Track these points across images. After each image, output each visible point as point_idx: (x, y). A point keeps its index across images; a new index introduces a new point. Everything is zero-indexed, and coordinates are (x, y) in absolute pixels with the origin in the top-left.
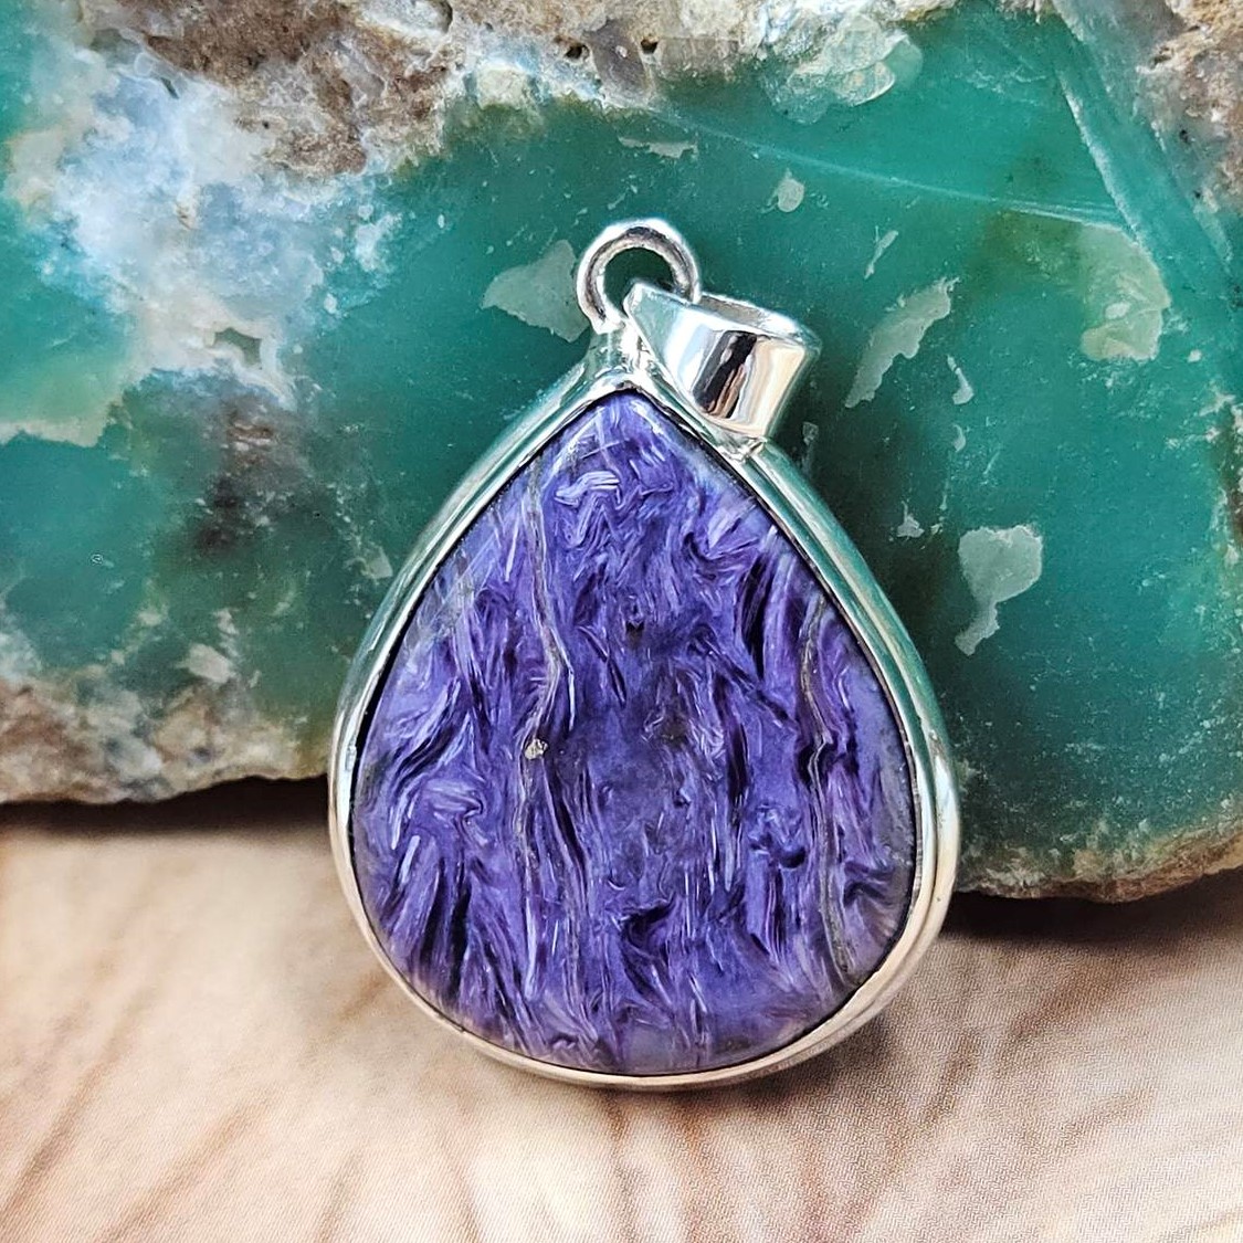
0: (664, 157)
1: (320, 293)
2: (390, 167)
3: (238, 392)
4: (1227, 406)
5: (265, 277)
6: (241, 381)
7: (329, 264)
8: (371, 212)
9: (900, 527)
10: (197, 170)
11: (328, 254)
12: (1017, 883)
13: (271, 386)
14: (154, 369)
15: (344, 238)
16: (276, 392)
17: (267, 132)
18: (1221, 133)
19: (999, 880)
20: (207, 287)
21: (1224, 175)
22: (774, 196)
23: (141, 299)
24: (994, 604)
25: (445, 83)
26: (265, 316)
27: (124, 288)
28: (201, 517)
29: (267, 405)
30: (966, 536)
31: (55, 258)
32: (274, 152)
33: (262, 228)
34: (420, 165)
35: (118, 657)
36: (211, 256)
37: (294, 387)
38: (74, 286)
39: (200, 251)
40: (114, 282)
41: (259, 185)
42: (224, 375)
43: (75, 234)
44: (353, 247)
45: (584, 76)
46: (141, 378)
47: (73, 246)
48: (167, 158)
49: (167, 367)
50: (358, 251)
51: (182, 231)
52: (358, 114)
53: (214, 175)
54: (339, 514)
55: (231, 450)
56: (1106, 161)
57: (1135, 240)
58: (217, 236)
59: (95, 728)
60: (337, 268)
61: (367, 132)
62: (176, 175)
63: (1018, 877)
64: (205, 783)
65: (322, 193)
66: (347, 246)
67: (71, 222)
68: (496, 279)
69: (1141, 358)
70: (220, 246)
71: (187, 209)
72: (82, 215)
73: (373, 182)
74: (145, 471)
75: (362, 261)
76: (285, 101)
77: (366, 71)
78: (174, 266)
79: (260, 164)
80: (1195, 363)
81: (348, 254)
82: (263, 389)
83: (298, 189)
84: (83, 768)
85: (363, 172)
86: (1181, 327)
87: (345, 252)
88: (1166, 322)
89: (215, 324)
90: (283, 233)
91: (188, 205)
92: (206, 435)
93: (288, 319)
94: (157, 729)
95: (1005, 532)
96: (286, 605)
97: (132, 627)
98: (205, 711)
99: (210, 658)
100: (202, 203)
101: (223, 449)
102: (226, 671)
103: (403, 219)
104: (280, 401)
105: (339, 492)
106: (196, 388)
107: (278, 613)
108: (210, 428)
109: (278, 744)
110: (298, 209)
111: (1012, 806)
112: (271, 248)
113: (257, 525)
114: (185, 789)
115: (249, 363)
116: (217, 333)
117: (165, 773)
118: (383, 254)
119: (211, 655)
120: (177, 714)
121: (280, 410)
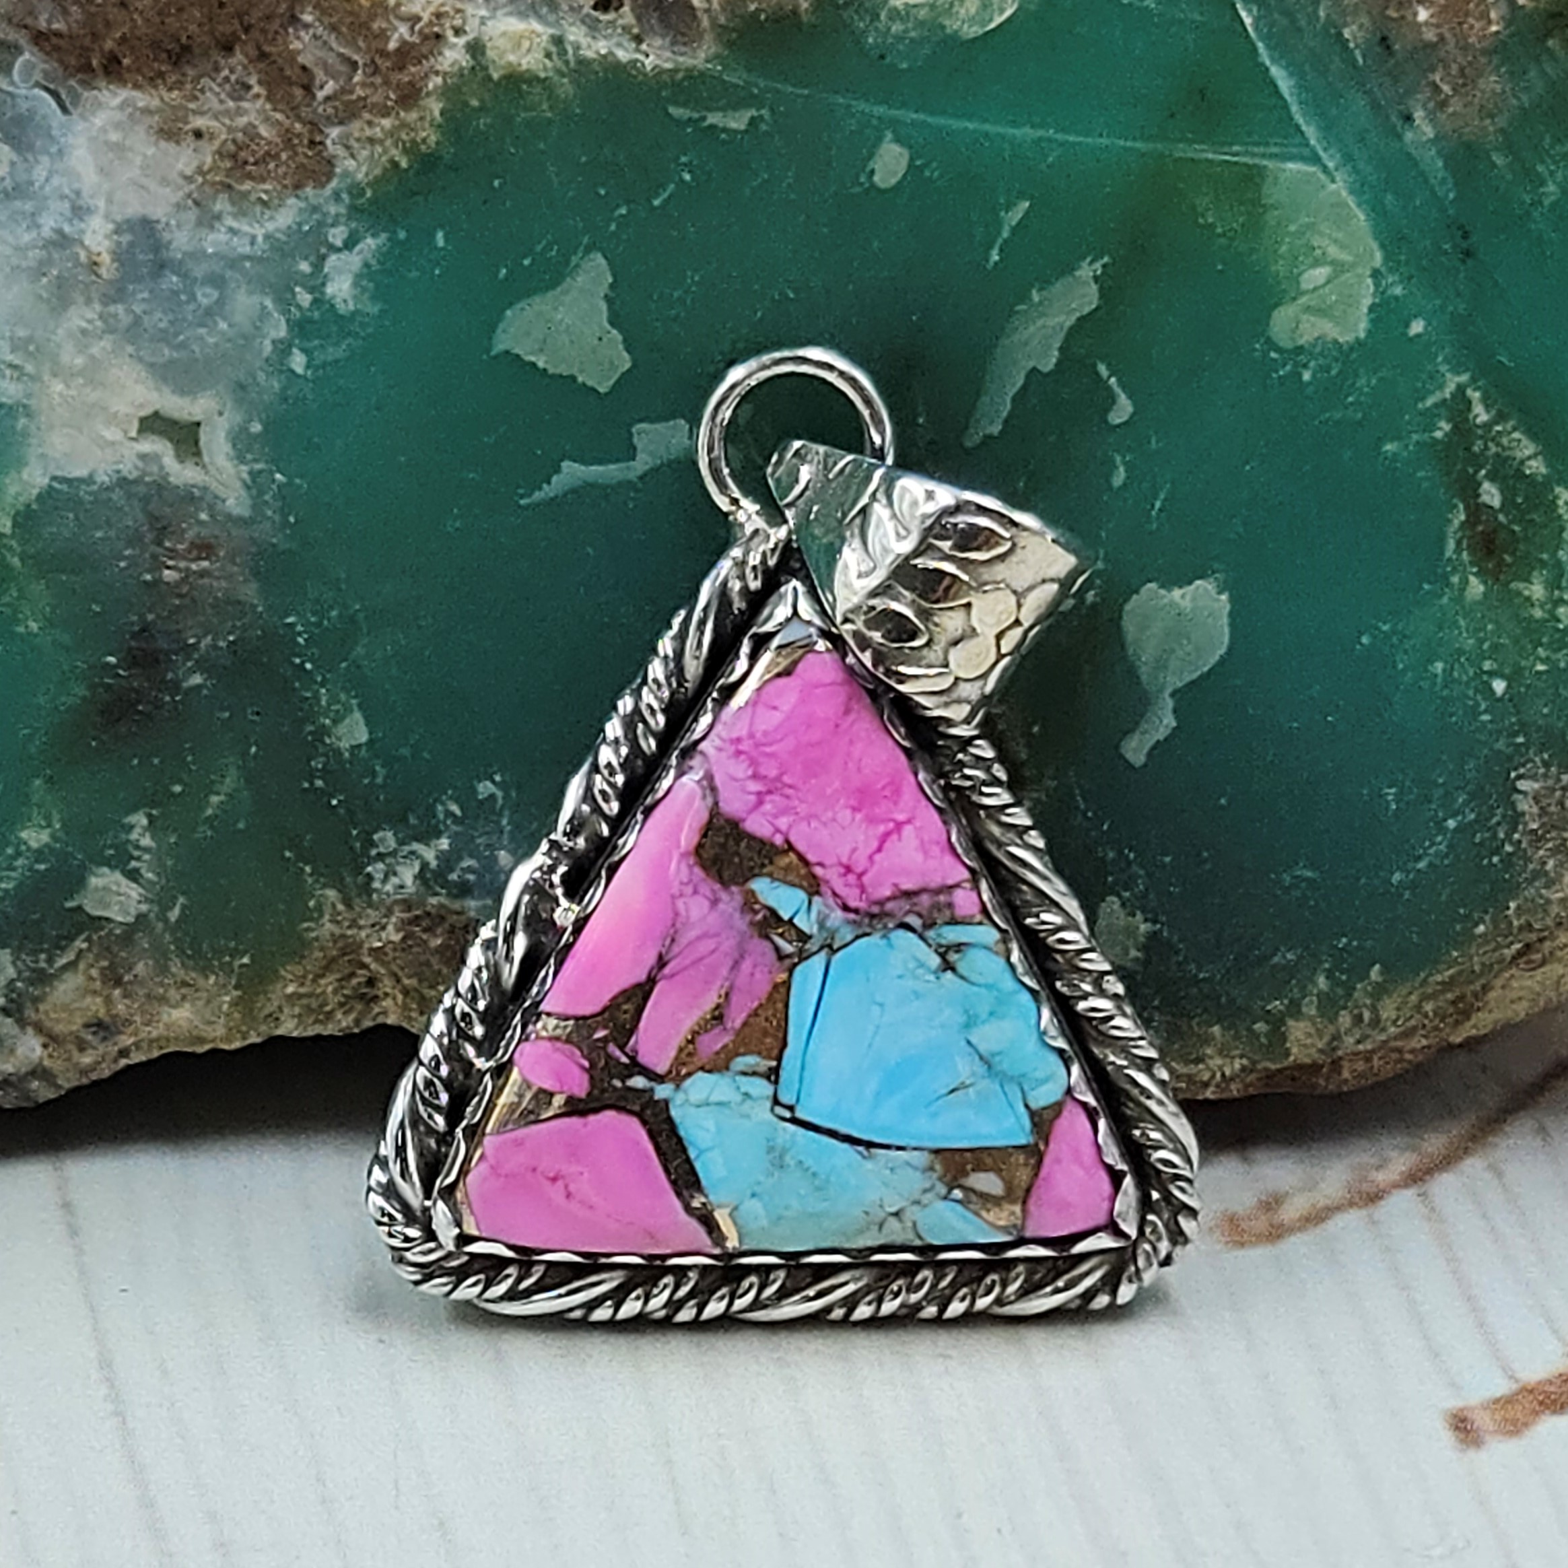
0: (724, 130)
1: (283, 349)
2: (367, 174)
3: (171, 496)
4: (1461, 389)
5: (208, 334)
6: (174, 481)
7: (292, 310)
8: (345, 236)
10: (110, 201)
11: (289, 296)
13: (214, 485)
14: (54, 478)
15: (312, 274)
16: (221, 492)
17: (200, 143)
18: (1430, 35)
20: (131, 355)
21: (1436, 89)
22: (868, 169)
23: (40, 381)
24: (1169, 690)
25: (440, 53)
26: (210, 386)
27: (15, 367)
28: (107, 680)
29: (210, 511)
30: (1131, 601)
32: (210, 171)
33: (199, 271)
34: (410, 167)
36: (135, 314)
37: (249, 482)
39: (120, 309)
40: (3, 361)
41: (192, 215)
42: (151, 474)
44: (324, 284)
45: (619, 31)
46: (35, 492)
48: (67, 191)
50: (329, 290)
51: (95, 284)
52: (320, 110)
53: (134, 207)
54: (298, 661)
55: (157, 584)
56: (1292, 83)
57: (1333, 181)
58: (139, 287)
60: (305, 314)
61: (335, 132)
62: (79, 211)
63: (1214, 1067)
64: (105, 1071)
65: (277, 217)
66: (316, 284)
68: (509, 313)
69: (1345, 338)
70: (144, 300)
71: (99, 254)
73: (345, 196)
74: (34, 626)
75: (337, 301)
76: (221, 102)
77: (331, 49)
78: (84, 332)
79: (193, 186)
80: (1418, 336)
81: (317, 295)
82: (205, 489)
83: (244, 214)
85: (334, 183)
86: (1398, 291)
87: (311, 290)
88: (1377, 285)
89: (141, 406)
90: (229, 274)
91: (99, 249)
92: (122, 564)
93: (242, 387)
94: (36, 1000)
95: (1181, 592)
96: (222, 798)
97: (10, 851)
98: (103, 969)
99: (114, 888)
100: (119, 244)
101: (145, 582)
102: (134, 903)
103: (389, 239)
104: (228, 503)
105: (299, 628)
106: (114, 497)
107: (209, 812)
108: (127, 553)
109: (208, 1002)
110: (247, 240)
111: (1200, 970)
112: (216, 294)
113: (185, 685)
114: (76, 1083)
115: (180, 458)
116: (142, 420)
117: (46, 1063)
118: (364, 290)
119: (119, 885)
120: (65, 977)
121: (229, 516)
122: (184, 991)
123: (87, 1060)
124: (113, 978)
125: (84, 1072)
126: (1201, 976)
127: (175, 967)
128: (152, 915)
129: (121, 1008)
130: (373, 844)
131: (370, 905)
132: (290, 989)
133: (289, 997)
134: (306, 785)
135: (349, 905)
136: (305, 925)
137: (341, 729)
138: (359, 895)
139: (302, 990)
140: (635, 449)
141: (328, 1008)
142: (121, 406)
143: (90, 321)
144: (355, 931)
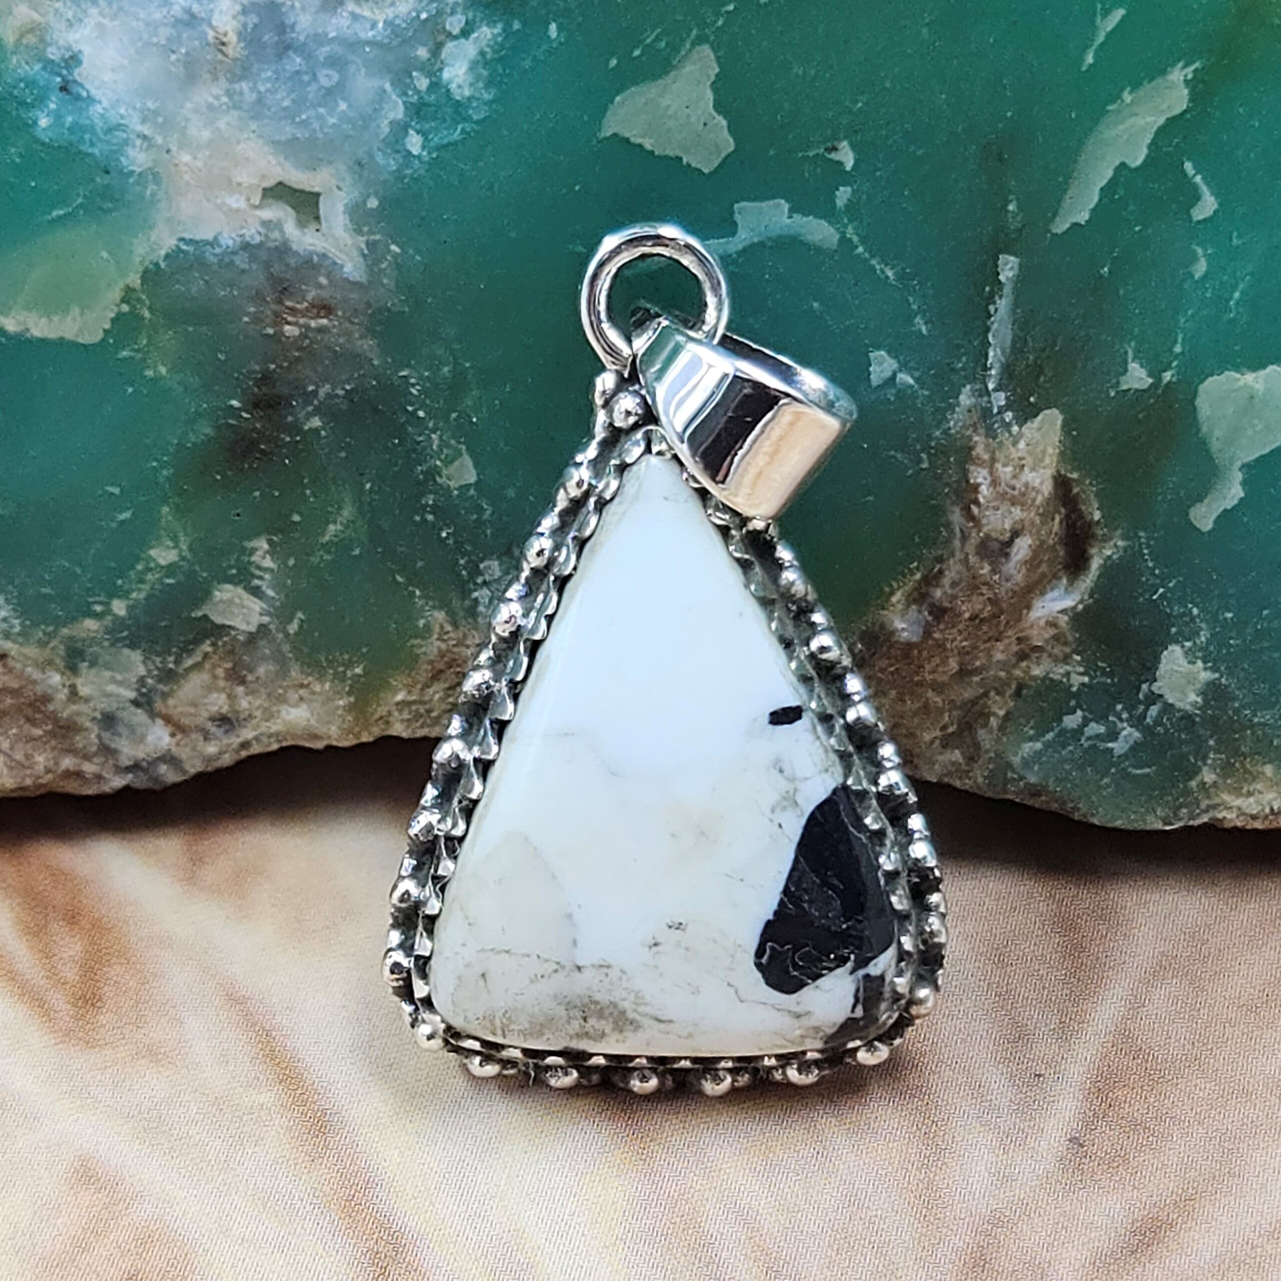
1: (400, 130)
3: (292, 262)
5: (330, 114)
6: (295, 247)
7: (410, 93)
8: (463, 24)
9: (1123, 379)
11: (408, 80)
12: (1263, 810)
13: (333, 252)
14: (182, 239)
15: (429, 60)
16: (340, 258)
19: (1239, 808)
20: (254, 132)
23: (168, 151)
24: (1239, 464)
26: (330, 163)
27: (145, 138)
28: (232, 422)
29: (328, 276)
30: (1206, 383)
31: (53, 106)
33: (323, 52)
35: (119, 607)
36: (259, 92)
37: (366, 252)
38: (81, 140)
39: (244, 86)
40: (133, 131)
42: (276, 240)
43: (77, 74)
44: (441, 70)
46: (163, 253)
47: (75, 89)
49: (198, 238)
50: (446, 75)
51: (221, 62)
54: (410, 408)
55: (278, 337)
58: (266, 67)
59: (87, 700)
60: (422, 98)
63: (1264, 803)
64: (227, 760)
65: (398, 3)
66: (433, 68)
67: (73, 60)
68: (618, 99)
70: (268, 79)
71: (225, 35)
72: (87, 50)
74: (163, 370)
75: (453, 87)
78: (210, 107)
81: (434, 79)
82: (324, 256)
84: (72, 751)
87: (429, 74)
89: (263, 177)
90: (351, 57)
91: (229, 28)
92: (246, 319)
93: (360, 164)
94: (165, 696)
95: (1254, 375)
96: (339, 527)
97: (139, 567)
98: (226, 670)
99: (237, 601)
100: (245, 25)
101: (268, 335)
102: (257, 616)
103: (504, 30)
104: (346, 270)
105: (413, 381)
106: (237, 260)
107: (327, 538)
108: (252, 309)
109: (323, 704)
110: (368, 26)
111: (1256, 715)
112: (336, 77)
113: (306, 428)
114: (200, 769)
115: (301, 224)
116: (264, 189)
117: (174, 750)
118: (478, 77)
119: (240, 597)
120: (191, 675)
121: (347, 279)
122: (302, 692)
123: (212, 749)
124: (236, 676)
125: (209, 759)
126: (1256, 720)
127: (295, 672)
128: (272, 626)
129: (244, 704)
130: (481, 574)
131: (476, 629)
132: (399, 697)
133: (398, 704)
134: (418, 518)
135: (455, 625)
136: (416, 642)
137: (452, 469)
138: (465, 618)
139: (413, 698)
140: (735, 224)
141: (434, 714)
142: (244, 177)
143: (217, 98)
144: (463, 649)
